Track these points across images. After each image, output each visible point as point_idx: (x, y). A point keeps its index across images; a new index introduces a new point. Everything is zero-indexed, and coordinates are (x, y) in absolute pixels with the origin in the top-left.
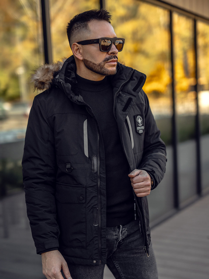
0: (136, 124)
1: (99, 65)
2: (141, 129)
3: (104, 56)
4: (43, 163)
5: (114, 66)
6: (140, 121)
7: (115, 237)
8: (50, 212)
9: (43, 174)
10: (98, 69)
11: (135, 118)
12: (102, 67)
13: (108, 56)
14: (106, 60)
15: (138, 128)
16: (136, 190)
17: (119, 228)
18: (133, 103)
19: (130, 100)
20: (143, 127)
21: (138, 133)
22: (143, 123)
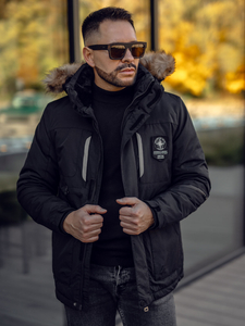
0: (153, 147)
1: (111, 74)
2: (161, 154)
3: (118, 64)
5: (130, 76)
10: (110, 78)
11: (152, 139)
12: (114, 78)
13: (121, 64)
14: (119, 69)
15: (155, 153)
17: (117, 269)
18: (143, 121)
19: (142, 116)
20: (166, 152)
21: (154, 158)
22: (166, 147)
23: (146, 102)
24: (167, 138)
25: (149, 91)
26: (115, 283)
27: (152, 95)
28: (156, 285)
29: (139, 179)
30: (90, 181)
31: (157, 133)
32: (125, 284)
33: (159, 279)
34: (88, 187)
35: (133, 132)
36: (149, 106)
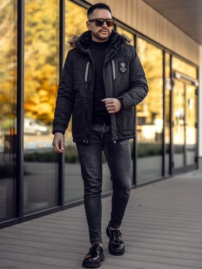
0: (120, 67)
1: (97, 33)
2: (123, 70)
3: (100, 28)
4: (66, 86)
5: (105, 34)
6: (123, 65)
7: (101, 130)
8: (64, 113)
9: (65, 92)
10: (96, 35)
11: (119, 63)
12: (98, 35)
13: (101, 28)
14: (100, 31)
15: (121, 69)
16: (108, 109)
17: (103, 125)
18: (114, 54)
19: (114, 52)
20: (126, 69)
21: (120, 71)
22: (126, 67)
23: (116, 45)
24: (126, 63)
25: (118, 40)
26: (102, 132)
27: (119, 42)
28: (120, 133)
29: (113, 81)
30: (89, 82)
31: (121, 60)
32: (107, 133)
33: (122, 131)
34: (87, 85)
35: (109, 58)
36: (117, 47)
